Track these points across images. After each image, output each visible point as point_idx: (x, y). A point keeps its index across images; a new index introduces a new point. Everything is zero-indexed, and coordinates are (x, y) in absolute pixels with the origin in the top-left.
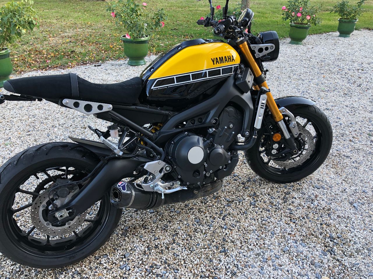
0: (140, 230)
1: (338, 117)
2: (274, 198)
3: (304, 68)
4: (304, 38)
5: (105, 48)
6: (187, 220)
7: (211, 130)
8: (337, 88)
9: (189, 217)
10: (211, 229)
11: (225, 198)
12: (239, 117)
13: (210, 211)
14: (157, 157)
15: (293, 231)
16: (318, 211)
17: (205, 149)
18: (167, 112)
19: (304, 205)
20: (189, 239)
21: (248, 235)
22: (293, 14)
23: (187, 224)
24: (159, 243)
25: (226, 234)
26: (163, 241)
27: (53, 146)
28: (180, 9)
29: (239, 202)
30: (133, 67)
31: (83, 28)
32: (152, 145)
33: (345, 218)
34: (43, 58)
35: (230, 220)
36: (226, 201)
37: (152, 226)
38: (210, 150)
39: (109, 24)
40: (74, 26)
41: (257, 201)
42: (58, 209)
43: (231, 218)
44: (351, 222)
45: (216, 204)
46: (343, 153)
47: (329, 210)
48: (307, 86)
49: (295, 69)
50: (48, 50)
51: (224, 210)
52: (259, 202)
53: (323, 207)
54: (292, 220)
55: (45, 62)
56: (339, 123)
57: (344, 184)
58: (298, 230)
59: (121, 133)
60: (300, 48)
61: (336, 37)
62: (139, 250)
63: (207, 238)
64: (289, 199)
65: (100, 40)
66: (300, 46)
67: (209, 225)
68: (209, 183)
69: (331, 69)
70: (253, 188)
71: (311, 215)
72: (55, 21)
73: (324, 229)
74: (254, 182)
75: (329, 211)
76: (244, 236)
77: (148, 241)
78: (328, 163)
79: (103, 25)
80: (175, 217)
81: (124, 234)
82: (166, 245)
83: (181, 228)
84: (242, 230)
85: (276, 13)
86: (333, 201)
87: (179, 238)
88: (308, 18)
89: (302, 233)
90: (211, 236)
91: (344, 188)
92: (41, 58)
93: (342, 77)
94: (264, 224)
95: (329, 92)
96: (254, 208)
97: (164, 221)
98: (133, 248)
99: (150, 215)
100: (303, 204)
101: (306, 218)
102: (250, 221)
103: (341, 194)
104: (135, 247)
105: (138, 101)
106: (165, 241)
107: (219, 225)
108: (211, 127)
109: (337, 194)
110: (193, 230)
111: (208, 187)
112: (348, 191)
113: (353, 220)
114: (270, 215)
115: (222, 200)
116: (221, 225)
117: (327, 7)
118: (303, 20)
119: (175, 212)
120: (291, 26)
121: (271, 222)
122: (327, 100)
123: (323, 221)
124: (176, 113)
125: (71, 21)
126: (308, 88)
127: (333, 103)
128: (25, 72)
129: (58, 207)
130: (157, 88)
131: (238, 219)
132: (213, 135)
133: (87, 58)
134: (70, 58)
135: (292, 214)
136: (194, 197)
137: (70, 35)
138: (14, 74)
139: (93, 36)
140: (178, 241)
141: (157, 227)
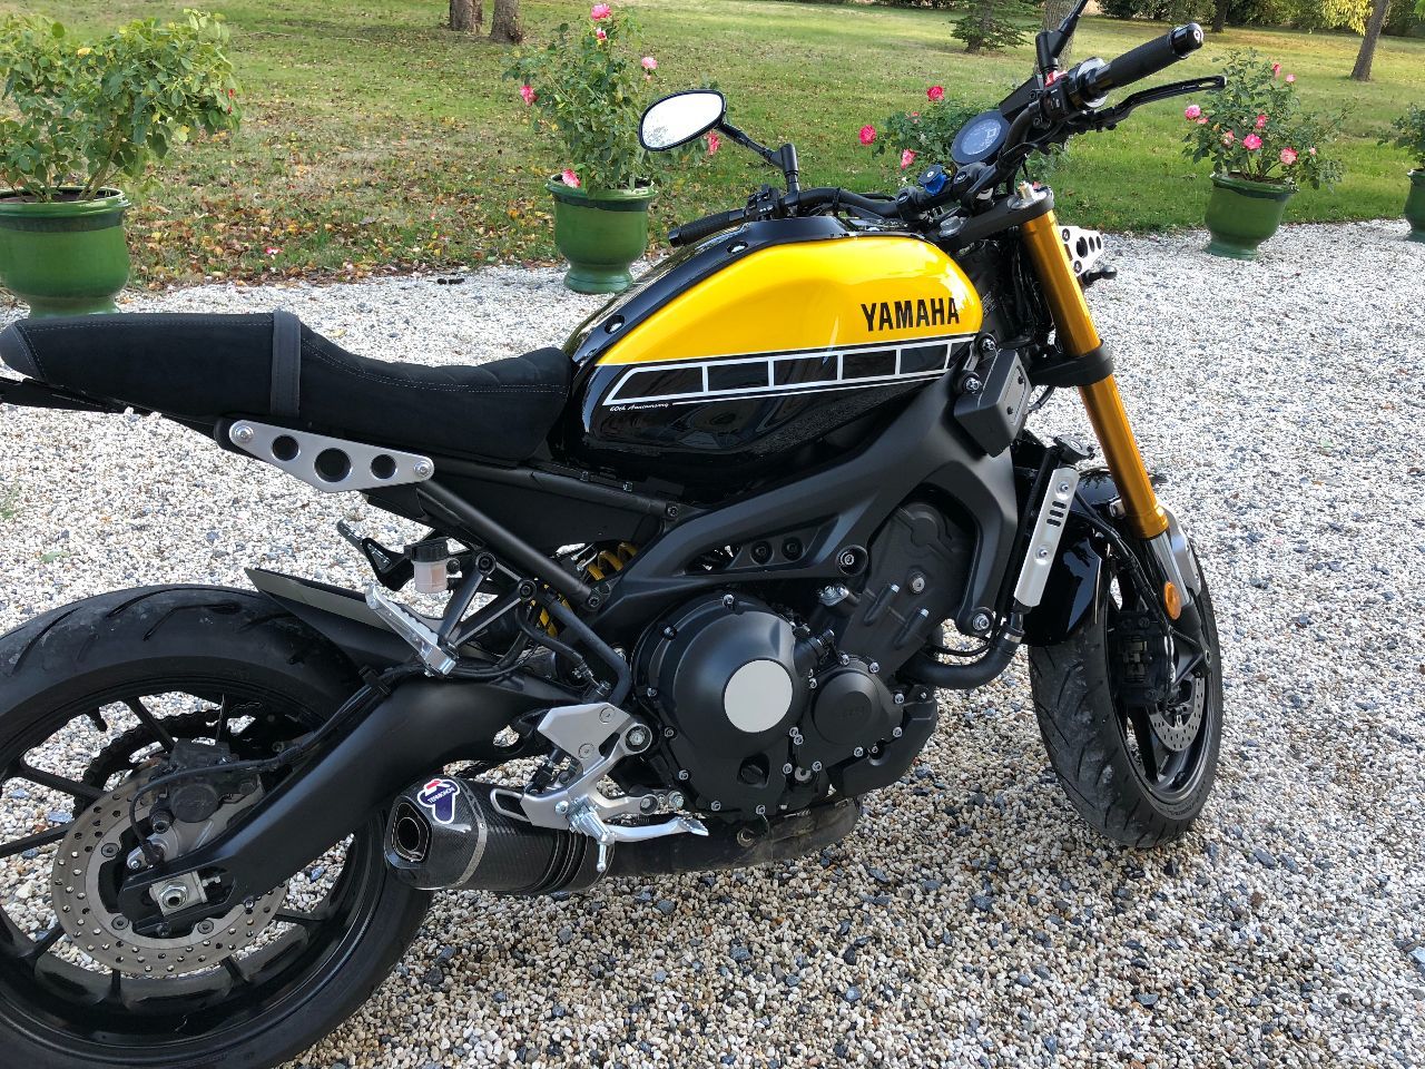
0: (499, 968)
1: (1380, 566)
2: (1075, 888)
3: (1254, 354)
4: (1265, 235)
5: (489, 217)
6: (696, 945)
7: (834, 595)
8: (1384, 443)
9: (707, 931)
10: (790, 998)
11: (867, 868)
12: (955, 550)
13: (797, 917)
14: (596, 687)
15: (1141, 1045)
16: (1257, 965)
17: (798, 671)
18: (660, 504)
19: (1199, 933)
20: (693, 1030)
21: (943, 1041)
22: (1227, 138)
23: (697, 966)
24: (569, 1034)
25: (854, 1026)
26: (584, 1026)
27: (179, 604)
28: (798, 92)
29: (926, 892)
30: (583, 298)
31: (425, 136)
32: (583, 633)
33: (1370, 1008)
34: (255, 236)
35: (877, 966)
36: (872, 880)
37: (552, 954)
38: (823, 678)
39: (520, 128)
40: (393, 127)
41: (1001, 891)
42: (164, 869)
43: (883, 958)
44: (1398, 1030)
45: (828, 891)
46: (1389, 722)
47: (1306, 968)
48: (1261, 428)
49: (1218, 353)
50: (281, 209)
51: (856, 917)
52: (1008, 897)
53: (1281, 951)
54: (1140, 997)
55: (260, 252)
56: (1381, 590)
57: (1379, 856)
58: (1161, 1045)
59: (459, 575)
60: (1244, 273)
61: (1398, 239)
62: (480, 1054)
63: (769, 1032)
64: (1137, 899)
65: (479, 185)
66: (1247, 263)
67: (784, 978)
68: (803, 809)
69: (1365, 365)
70: (990, 835)
71: (1224, 982)
72: (327, 106)
73: (1276, 1053)
74: (996, 810)
75: (1304, 975)
76: (927, 1043)
77: (525, 1022)
78: (1318, 760)
79: (499, 130)
80: (648, 928)
81: (433, 980)
82: (594, 1045)
83: (668, 980)
84: (922, 1016)
85: (1164, 129)
86: (1328, 928)
87: (654, 1021)
88: (1289, 157)
89: (1179, 1057)
90: (788, 1026)
91: (1380, 876)
92: (249, 239)
93: (1406, 401)
94: (1019, 1000)
95: (1349, 458)
96: (983, 924)
97: (604, 937)
98: (459, 1042)
99: (548, 908)
100: (1195, 926)
101: (1201, 994)
102: (960, 979)
103: (1363, 898)
104: (467, 1040)
105: (542, 450)
106: (593, 1027)
107: (827, 981)
108: (835, 582)
109: (1348, 901)
110: (718, 992)
111: (800, 821)
112: (1395, 892)
113: (1404, 1021)
114: (1046, 963)
115: (855, 874)
116: (835, 982)
117: (1370, 123)
118: (1267, 164)
119: (655, 905)
120: (1217, 184)
121: (1051, 992)
122: (1337, 492)
123: (1276, 1014)
124: (699, 511)
125: (386, 108)
126: (1261, 436)
127: (1360, 506)
128: (179, 284)
129: (167, 859)
130: (628, 405)
131: (912, 966)
132: (839, 614)
133: (417, 249)
134: (354, 243)
135: (1144, 967)
136: (735, 856)
137: (371, 158)
138: (138, 289)
139: (454, 169)
140: (649, 1034)
141: (572, 961)
